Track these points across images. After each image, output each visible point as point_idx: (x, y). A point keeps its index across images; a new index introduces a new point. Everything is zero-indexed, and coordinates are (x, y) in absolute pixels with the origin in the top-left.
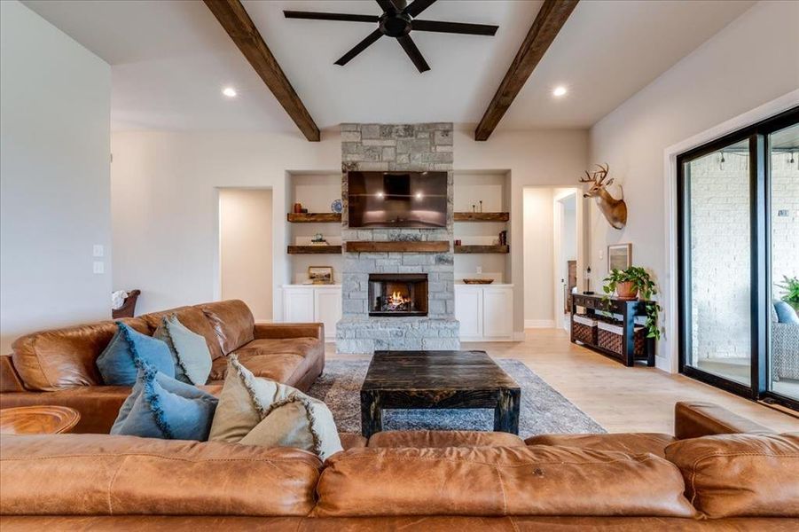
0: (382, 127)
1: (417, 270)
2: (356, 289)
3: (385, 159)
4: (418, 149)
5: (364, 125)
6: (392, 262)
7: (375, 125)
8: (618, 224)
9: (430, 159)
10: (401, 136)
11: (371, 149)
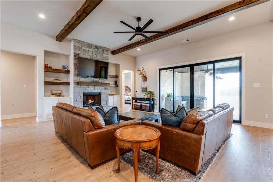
0: (88, 44)
1: (99, 91)
2: (79, 98)
3: (89, 55)
4: (99, 54)
5: (83, 42)
6: (91, 89)
7: (86, 42)
8: (145, 81)
9: (103, 58)
10: (94, 48)
11: (84, 50)
